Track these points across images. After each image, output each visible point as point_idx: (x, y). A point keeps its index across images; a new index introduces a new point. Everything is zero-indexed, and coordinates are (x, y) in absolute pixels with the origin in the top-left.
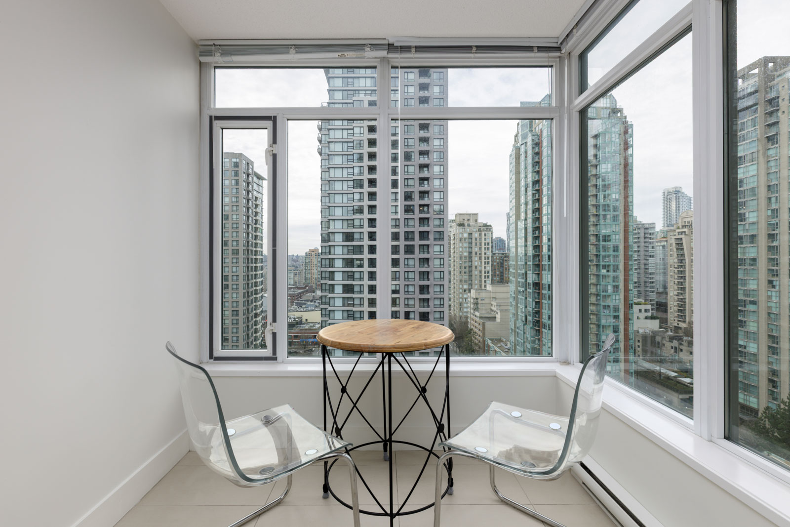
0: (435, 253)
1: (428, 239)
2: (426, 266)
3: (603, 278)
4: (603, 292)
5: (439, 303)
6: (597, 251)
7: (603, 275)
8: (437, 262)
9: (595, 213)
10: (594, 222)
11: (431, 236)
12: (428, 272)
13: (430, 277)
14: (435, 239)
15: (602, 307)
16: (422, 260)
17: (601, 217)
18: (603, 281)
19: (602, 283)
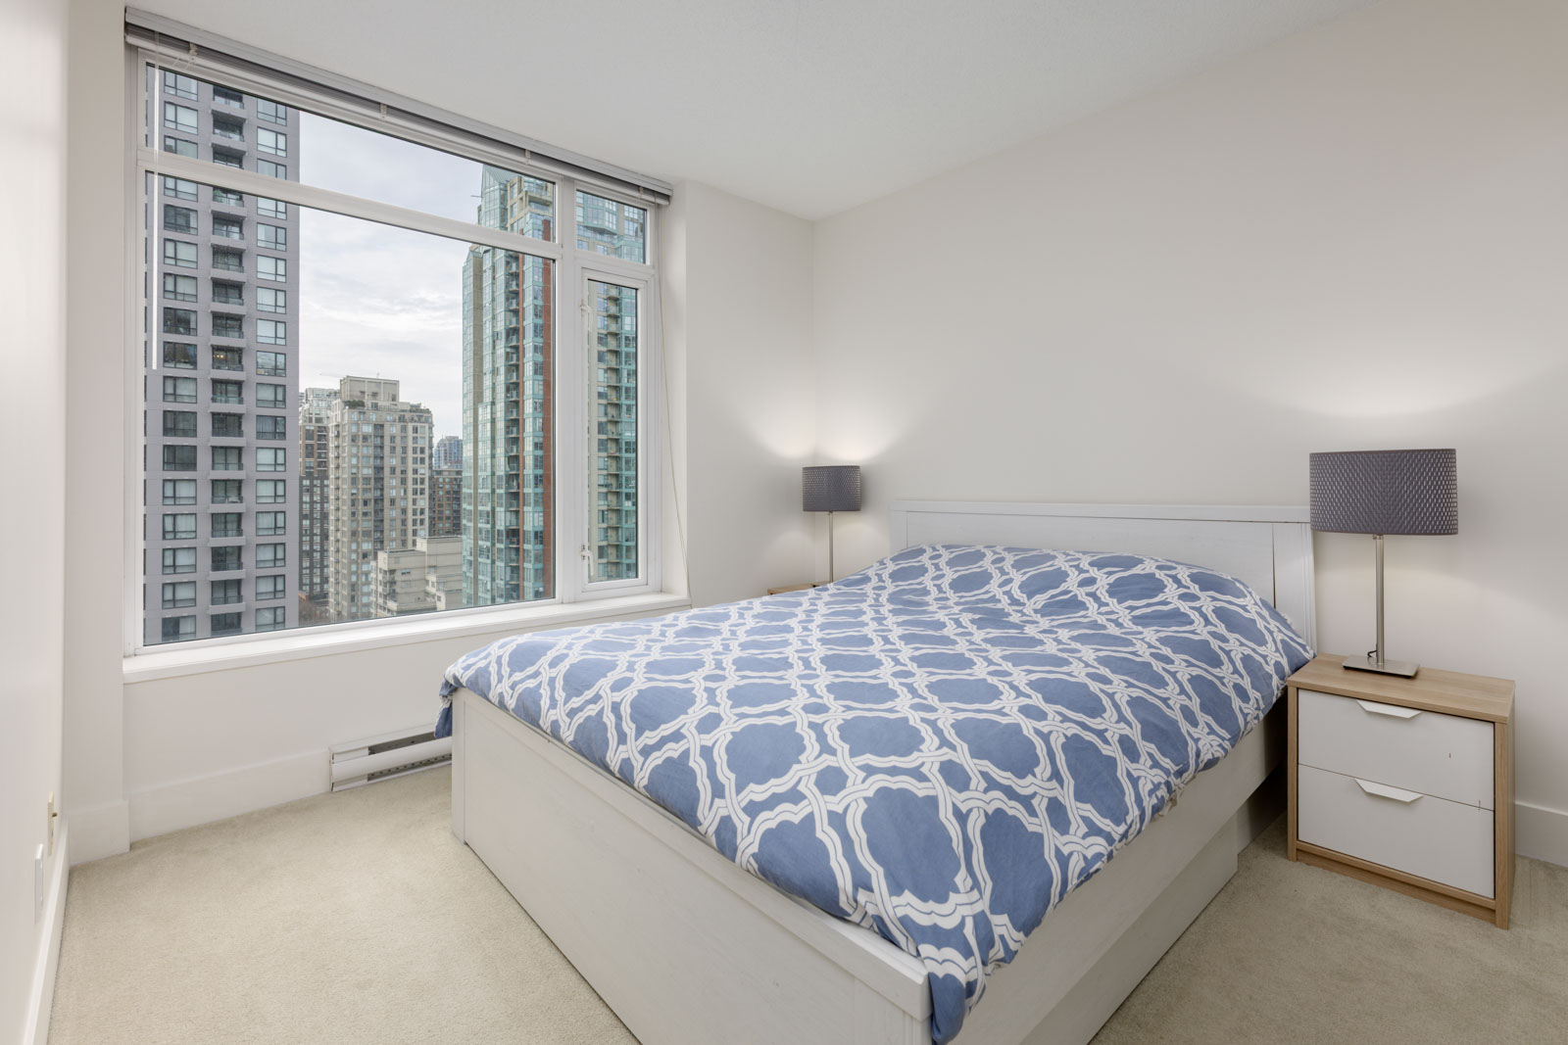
0: (260, 468)
1: (240, 434)
2: (235, 499)
3: (626, 516)
4: (627, 541)
5: (271, 589)
6: (617, 470)
7: (626, 511)
8: (266, 490)
9: (615, 401)
10: (613, 416)
11: (249, 427)
12: (240, 515)
13: (243, 527)
14: (260, 435)
15: (625, 567)
16: (221, 486)
17: (624, 408)
18: (626, 522)
19: (625, 525)
